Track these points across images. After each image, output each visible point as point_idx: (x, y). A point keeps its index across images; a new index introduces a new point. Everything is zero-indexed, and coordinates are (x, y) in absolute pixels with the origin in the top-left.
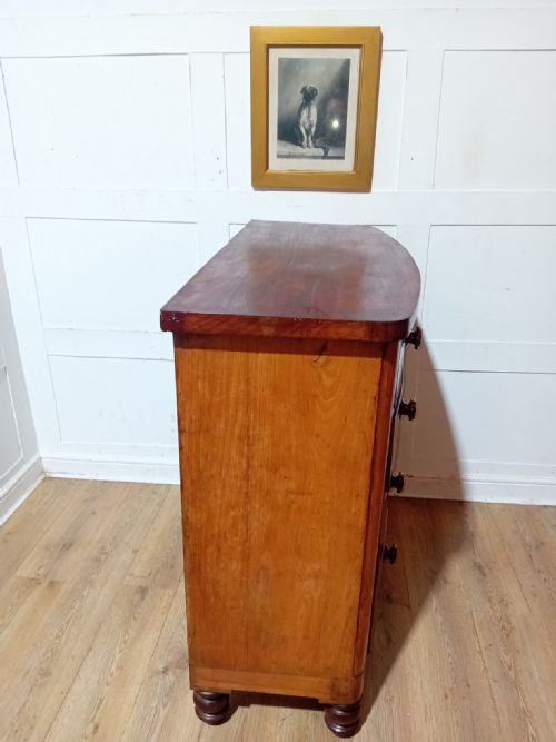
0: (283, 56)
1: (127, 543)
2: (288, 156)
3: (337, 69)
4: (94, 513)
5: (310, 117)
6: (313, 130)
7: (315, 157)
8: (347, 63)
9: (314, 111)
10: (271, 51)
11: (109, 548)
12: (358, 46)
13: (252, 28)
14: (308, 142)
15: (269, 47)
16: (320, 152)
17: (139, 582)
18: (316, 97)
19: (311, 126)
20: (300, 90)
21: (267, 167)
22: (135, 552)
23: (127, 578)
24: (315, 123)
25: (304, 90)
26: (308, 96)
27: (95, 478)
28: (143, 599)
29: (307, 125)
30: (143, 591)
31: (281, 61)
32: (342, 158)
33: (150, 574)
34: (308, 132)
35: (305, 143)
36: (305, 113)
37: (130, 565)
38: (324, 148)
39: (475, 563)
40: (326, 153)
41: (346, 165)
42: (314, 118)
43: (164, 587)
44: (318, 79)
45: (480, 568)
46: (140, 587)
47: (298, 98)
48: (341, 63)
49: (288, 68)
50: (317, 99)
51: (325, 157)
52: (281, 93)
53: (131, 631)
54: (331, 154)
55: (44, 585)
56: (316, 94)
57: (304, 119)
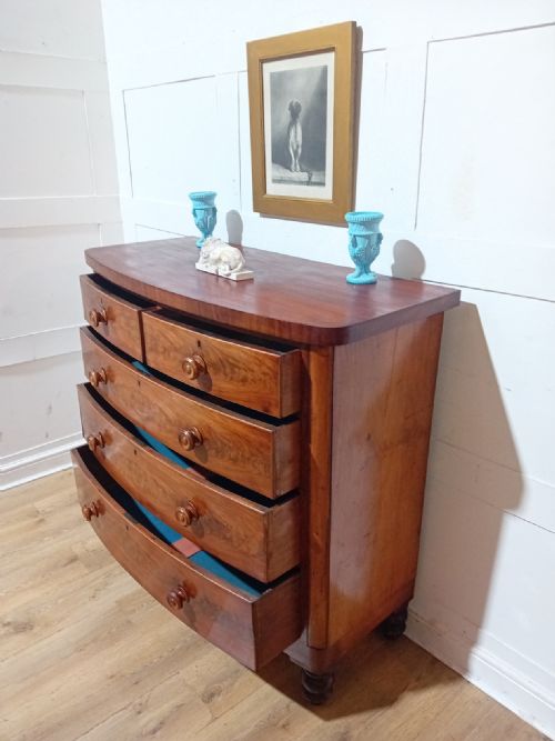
0: (274, 71)
2: (280, 181)
3: (315, 80)
5: (297, 137)
6: (300, 151)
7: (301, 183)
8: (325, 70)
9: (299, 130)
10: (265, 65)
12: (331, 49)
13: (249, 46)
14: (296, 166)
15: (263, 61)
16: (304, 176)
17: (80, 552)
18: (301, 113)
19: (298, 147)
21: (265, 192)
24: (300, 143)
29: (295, 146)
31: (272, 75)
32: (322, 184)
34: (296, 153)
35: (293, 166)
36: (292, 133)
38: (308, 172)
40: (310, 178)
41: (325, 193)
42: (300, 139)
44: (301, 92)
46: (76, 556)
47: (286, 116)
48: (320, 73)
49: (278, 79)
51: (309, 183)
52: (273, 111)
53: (31, 583)
54: (314, 179)
55: (37, 519)
56: (300, 111)
57: (292, 139)
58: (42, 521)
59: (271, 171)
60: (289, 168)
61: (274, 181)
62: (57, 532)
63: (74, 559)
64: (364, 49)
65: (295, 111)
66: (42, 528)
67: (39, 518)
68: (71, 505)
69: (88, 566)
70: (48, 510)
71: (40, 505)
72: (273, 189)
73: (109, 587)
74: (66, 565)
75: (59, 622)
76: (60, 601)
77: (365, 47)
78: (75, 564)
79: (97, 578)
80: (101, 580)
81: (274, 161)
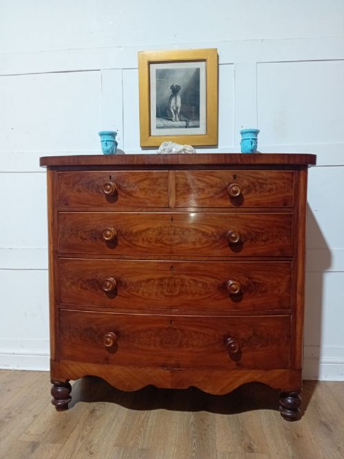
0: (158, 68)
1: (30, 411)
2: (163, 127)
3: (191, 74)
4: (9, 390)
5: (177, 103)
6: (179, 111)
7: (181, 127)
8: (198, 71)
9: (179, 99)
10: (151, 65)
11: (14, 413)
12: (204, 60)
13: (139, 52)
14: (176, 118)
15: (150, 63)
16: (184, 123)
17: (33, 439)
18: (180, 91)
19: (177, 108)
21: (150, 135)
22: (35, 416)
23: (24, 435)
24: (179, 106)
25: (172, 87)
26: (175, 90)
27: (16, 368)
28: (33, 451)
29: (175, 108)
30: (34, 445)
31: (157, 71)
32: (198, 127)
33: (44, 433)
34: (176, 112)
35: (173, 119)
36: (173, 101)
37: (29, 426)
38: (186, 121)
39: (321, 422)
40: (187, 124)
41: (201, 130)
42: (179, 104)
43: (54, 442)
44: (180, 80)
45: (326, 425)
46: (33, 442)
47: (168, 92)
48: (194, 71)
51: (186, 127)
52: (158, 89)
54: (190, 124)
57: (173, 104)
59: (156, 122)
61: (157, 128)
73: (96, 441)
78: (41, 447)
79: (76, 443)
80: (80, 443)
81: (157, 116)
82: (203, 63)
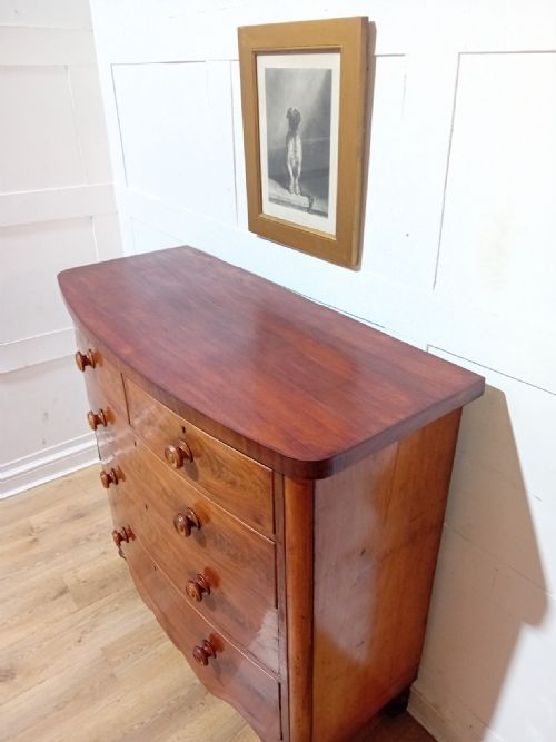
0: (268, 67)
2: (277, 201)
3: (318, 84)
5: (296, 151)
6: (299, 170)
7: (301, 208)
8: (329, 74)
9: (299, 144)
10: (259, 58)
12: (338, 51)
13: (239, 29)
14: (295, 187)
15: (256, 54)
16: (304, 201)
18: (300, 124)
19: (297, 163)
20: (286, 114)
21: (261, 210)
23: (72, 572)
24: (300, 160)
25: (289, 115)
29: (294, 163)
31: (267, 71)
32: (326, 215)
34: (295, 171)
35: (291, 187)
36: (291, 146)
37: (86, 563)
38: (309, 198)
40: (311, 204)
41: (327, 226)
42: (299, 154)
44: (301, 98)
46: (66, 587)
47: (283, 125)
48: (322, 77)
49: (275, 77)
50: (301, 126)
51: (309, 210)
52: (269, 116)
53: (17, 619)
54: (316, 206)
55: (31, 538)
56: (299, 121)
57: (290, 154)
58: (35, 540)
59: (268, 187)
60: (288, 189)
61: (271, 200)
62: (49, 556)
63: (64, 591)
64: (376, 53)
65: (294, 120)
66: (36, 550)
67: (33, 536)
68: (67, 521)
69: (77, 600)
70: (44, 526)
71: (36, 520)
72: (270, 210)
73: (97, 629)
74: (55, 598)
75: (42, 671)
76: (45, 644)
77: (379, 49)
78: (64, 597)
79: (85, 617)
80: (88, 620)
81: (271, 176)
82: (337, 57)
